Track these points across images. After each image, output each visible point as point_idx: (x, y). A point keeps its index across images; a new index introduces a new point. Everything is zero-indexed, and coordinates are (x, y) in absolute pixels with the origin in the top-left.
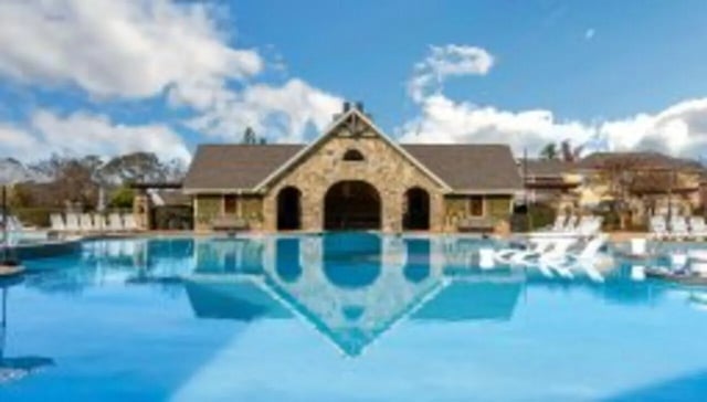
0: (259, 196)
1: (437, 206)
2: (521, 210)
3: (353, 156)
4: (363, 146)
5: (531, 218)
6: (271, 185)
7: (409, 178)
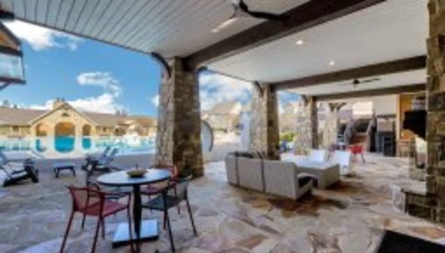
0: (29, 126)
1: (93, 129)
2: (117, 130)
3: (65, 115)
4: (69, 112)
5: (120, 132)
6: (33, 123)
7: (85, 122)
